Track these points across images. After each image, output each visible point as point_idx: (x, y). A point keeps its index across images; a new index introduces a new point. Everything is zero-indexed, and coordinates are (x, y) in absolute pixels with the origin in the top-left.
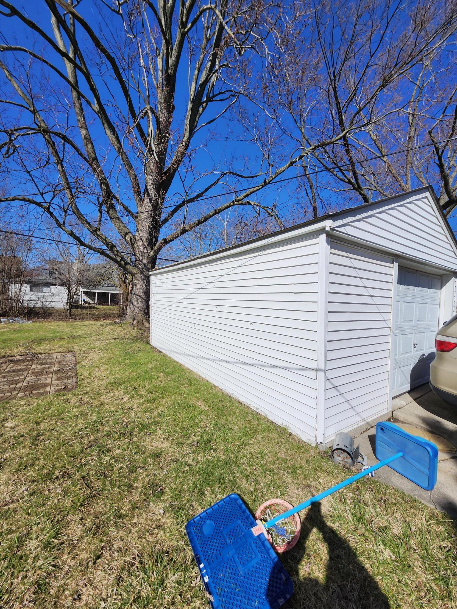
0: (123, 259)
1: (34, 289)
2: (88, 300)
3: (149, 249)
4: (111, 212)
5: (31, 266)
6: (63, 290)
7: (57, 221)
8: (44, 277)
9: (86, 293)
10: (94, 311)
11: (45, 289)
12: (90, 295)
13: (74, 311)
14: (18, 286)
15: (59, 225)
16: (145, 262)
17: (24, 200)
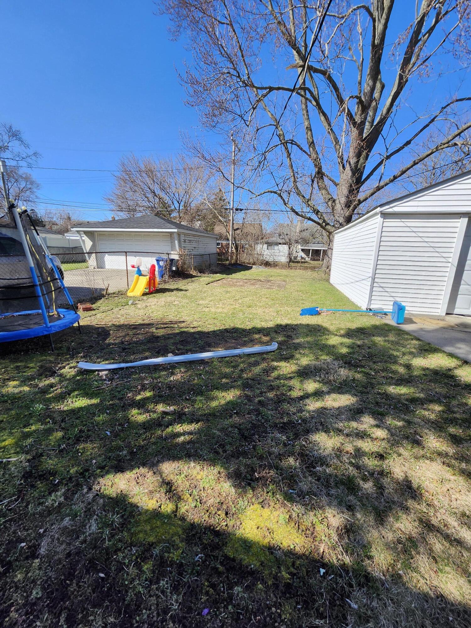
0: (324, 221)
1: (269, 247)
2: (304, 255)
3: (346, 209)
4: (320, 184)
5: (268, 232)
6: (286, 247)
7: (284, 201)
8: (275, 239)
9: (303, 250)
10: (306, 265)
11: (276, 247)
12: (306, 251)
13: (291, 264)
14: (261, 246)
15: (285, 204)
16: (341, 222)
17: (269, 192)
